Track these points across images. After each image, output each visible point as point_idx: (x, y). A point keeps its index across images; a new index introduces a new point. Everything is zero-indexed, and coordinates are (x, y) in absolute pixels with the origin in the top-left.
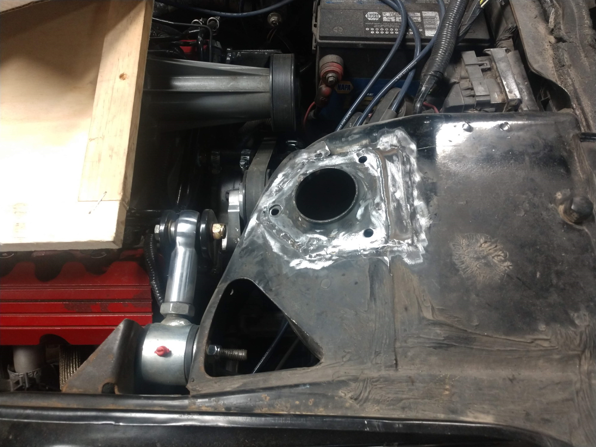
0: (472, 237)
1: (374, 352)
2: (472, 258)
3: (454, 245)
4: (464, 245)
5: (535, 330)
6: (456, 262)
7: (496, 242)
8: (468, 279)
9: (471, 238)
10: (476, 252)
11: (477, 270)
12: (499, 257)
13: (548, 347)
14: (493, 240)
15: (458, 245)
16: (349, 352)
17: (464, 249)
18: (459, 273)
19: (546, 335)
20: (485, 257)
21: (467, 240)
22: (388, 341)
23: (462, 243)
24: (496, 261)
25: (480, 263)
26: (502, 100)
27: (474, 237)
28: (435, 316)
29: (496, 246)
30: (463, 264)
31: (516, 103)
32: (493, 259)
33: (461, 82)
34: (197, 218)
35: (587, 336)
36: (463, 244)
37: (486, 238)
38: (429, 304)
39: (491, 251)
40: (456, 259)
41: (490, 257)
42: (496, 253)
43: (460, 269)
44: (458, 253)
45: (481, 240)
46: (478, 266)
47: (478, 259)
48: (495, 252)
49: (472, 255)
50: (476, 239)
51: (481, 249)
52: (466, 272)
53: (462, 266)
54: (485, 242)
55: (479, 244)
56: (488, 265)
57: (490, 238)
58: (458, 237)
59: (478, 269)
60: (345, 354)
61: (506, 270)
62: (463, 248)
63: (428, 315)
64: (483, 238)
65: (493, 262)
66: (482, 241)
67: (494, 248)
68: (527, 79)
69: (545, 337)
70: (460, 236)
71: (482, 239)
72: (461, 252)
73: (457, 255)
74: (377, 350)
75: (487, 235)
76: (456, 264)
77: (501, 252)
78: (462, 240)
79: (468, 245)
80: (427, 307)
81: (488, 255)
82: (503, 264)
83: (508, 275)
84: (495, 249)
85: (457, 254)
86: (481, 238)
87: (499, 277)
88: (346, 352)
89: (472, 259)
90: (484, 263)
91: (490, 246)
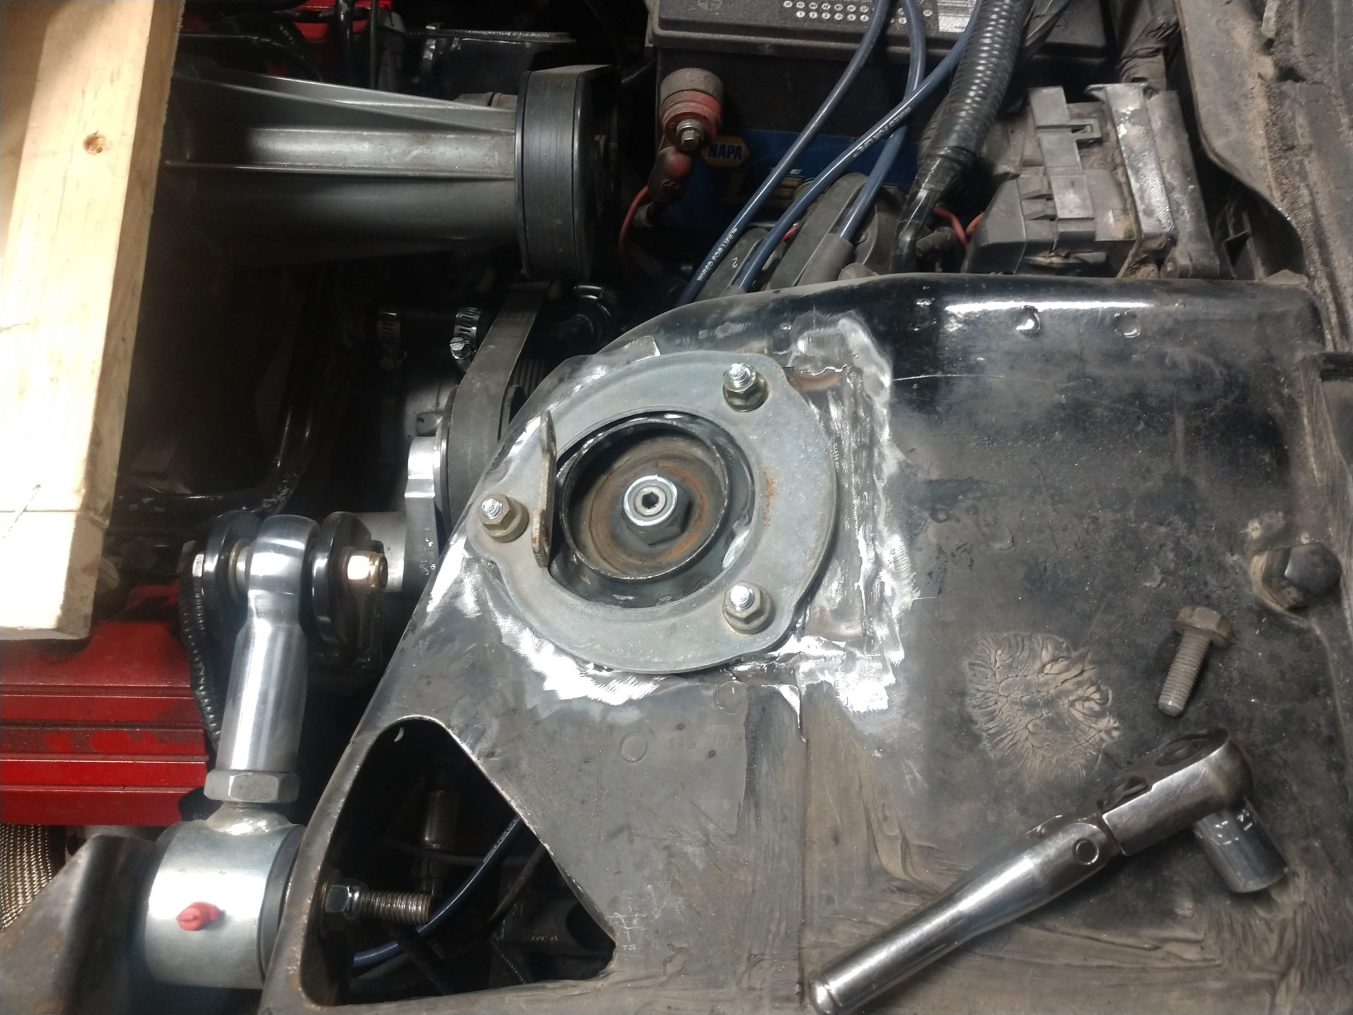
0: (1020, 644)
1: (746, 956)
2: (1017, 704)
3: (972, 664)
4: (998, 665)
5: (1167, 915)
6: (976, 714)
7: (1082, 658)
8: (1002, 763)
9: (1017, 645)
10: (1028, 687)
11: (1027, 738)
12: (1087, 704)
13: (1196, 961)
14: (1074, 654)
15: (982, 666)
16: (680, 950)
17: (997, 676)
18: (981, 746)
19: (1194, 930)
20: (1050, 703)
21: (1007, 649)
22: (783, 928)
23: (993, 660)
24: (1078, 716)
25: (1037, 718)
26: (1125, 234)
27: (1027, 643)
28: (909, 869)
29: (1082, 672)
30: (993, 719)
31: (1161, 244)
32: (1071, 709)
33: (1021, 176)
34: (305, 540)
35: (1296, 931)
36: (996, 661)
37: (1058, 647)
38: (897, 832)
39: (1068, 685)
40: (974, 707)
41: (1063, 703)
42: (1080, 692)
43: (984, 735)
44: (980, 687)
45: (1044, 652)
46: (1030, 726)
47: (1032, 706)
48: (1077, 689)
49: (1017, 695)
50: (1032, 650)
51: (1042, 678)
52: (997, 744)
53: (990, 725)
54: (1055, 660)
55: (1038, 665)
56: (1057, 724)
57: (1067, 648)
58: (984, 642)
59: (1030, 736)
60: (672, 953)
61: (1102, 740)
62: (995, 675)
63: (891, 862)
64: (1050, 647)
65: (1071, 716)
66: (1046, 655)
67: (1075, 676)
68: (1194, 175)
69: (1190, 935)
70: (990, 640)
71: (1047, 648)
72: (989, 687)
73: (979, 695)
74: (755, 952)
75: (1061, 640)
76: (975, 718)
77: (1093, 689)
78: (993, 651)
79: (1010, 667)
80: (891, 839)
81: (1060, 695)
82: (1096, 723)
83: (1107, 755)
84: (1079, 679)
85: (978, 690)
86: (1044, 647)
87: (1083, 761)
88: (673, 948)
89: (1017, 707)
90: (1048, 718)
91: (1067, 669)
